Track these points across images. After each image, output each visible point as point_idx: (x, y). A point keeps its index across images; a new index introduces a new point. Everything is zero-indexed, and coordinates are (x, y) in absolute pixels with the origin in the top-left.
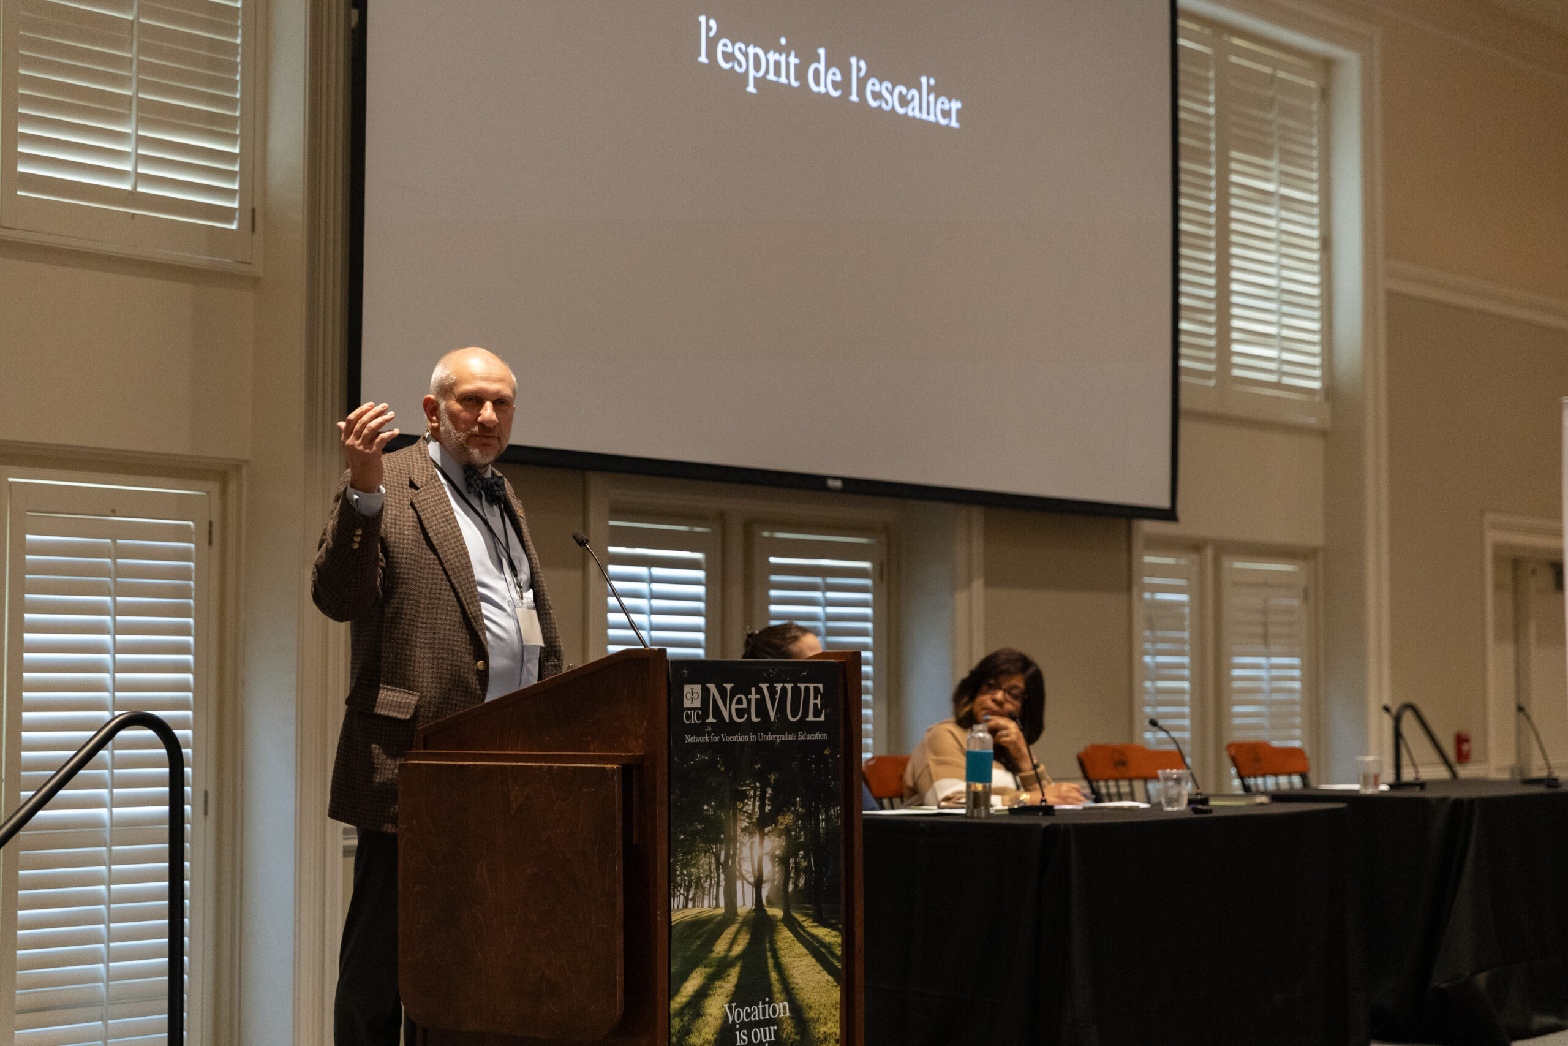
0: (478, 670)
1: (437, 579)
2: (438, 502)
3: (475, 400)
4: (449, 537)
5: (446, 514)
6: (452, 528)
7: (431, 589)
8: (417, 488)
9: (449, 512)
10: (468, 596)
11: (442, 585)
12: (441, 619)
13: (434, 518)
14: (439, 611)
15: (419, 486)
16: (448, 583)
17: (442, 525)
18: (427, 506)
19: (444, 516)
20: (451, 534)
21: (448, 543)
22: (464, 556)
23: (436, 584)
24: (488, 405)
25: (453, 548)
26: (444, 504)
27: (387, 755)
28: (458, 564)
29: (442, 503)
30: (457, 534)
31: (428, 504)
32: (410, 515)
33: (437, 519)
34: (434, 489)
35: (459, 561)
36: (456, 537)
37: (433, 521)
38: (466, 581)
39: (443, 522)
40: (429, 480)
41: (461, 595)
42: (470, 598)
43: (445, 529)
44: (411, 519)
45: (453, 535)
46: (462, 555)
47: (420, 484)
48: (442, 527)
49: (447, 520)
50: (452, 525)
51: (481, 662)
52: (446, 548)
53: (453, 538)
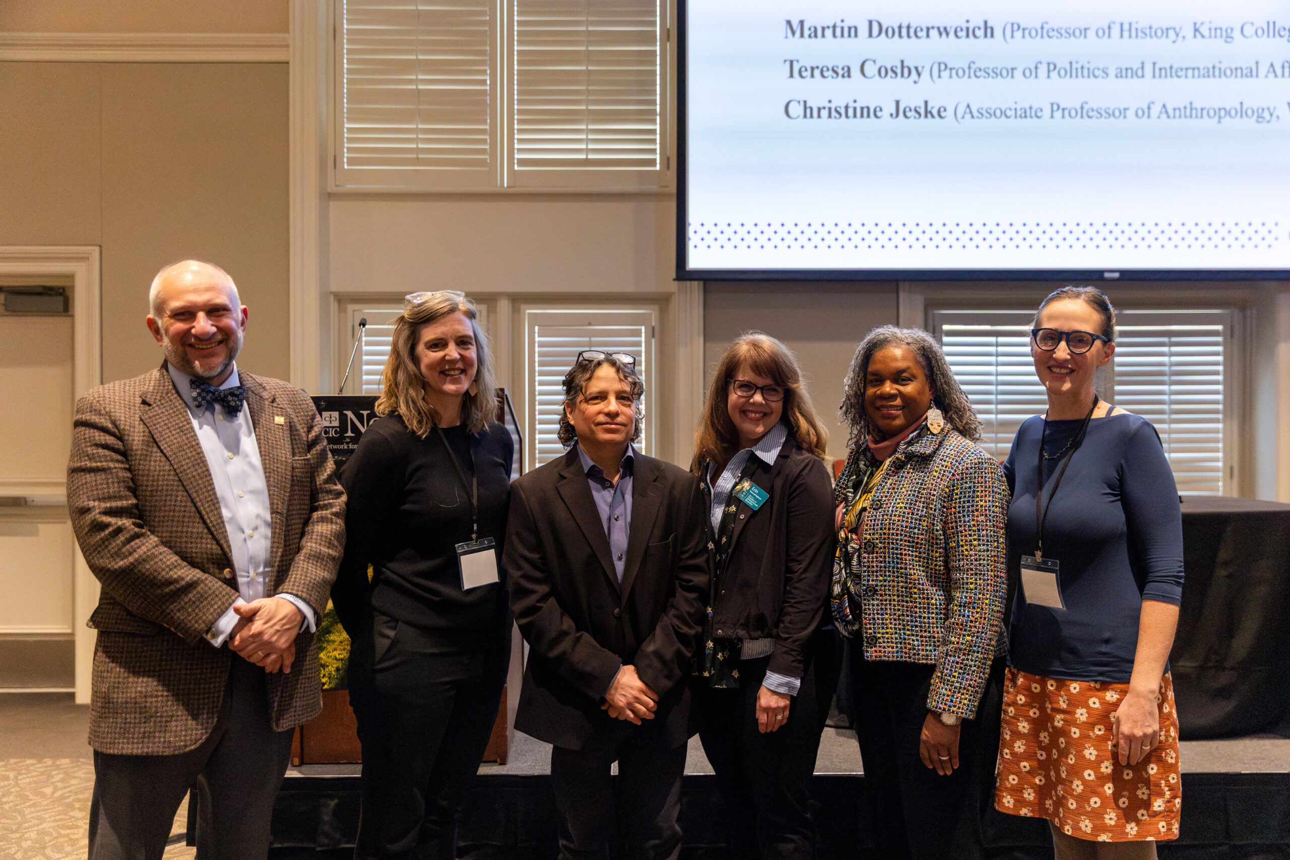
0: (225, 578)
1: (172, 490)
2: (173, 415)
3: (187, 314)
4: (185, 447)
5: (181, 425)
6: (187, 439)
7: (165, 501)
8: (149, 405)
9: (185, 423)
10: (206, 505)
11: (177, 496)
12: (177, 532)
13: (167, 431)
14: (175, 523)
15: (152, 403)
16: (185, 494)
17: (176, 436)
18: (160, 420)
19: (179, 428)
20: (186, 444)
21: (183, 453)
22: (201, 465)
23: (171, 495)
24: (201, 315)
25: (189, 458)
26: (180, 416)
27: (129, 672)
28: (195, 473)
29: (177, 415)
30: (194, 443)
31: (160, 418)
32: (141, 430)
33: (171, 432)
34: (170, 403)
35: (196, 470)
36: (193, 446)
37: (166, 434)
38: (204, 490)
39: (178, 433)
40: (164, 395)
41: (199, 504)
42: (209, 507)
43: (179, 440)
44: (142, 434)
45: (189, 445)
46: (198, 464)
47: (153, 400)
48: (176, 439)
49: (182, 431)
50: (189, 435)
51: (228, 570)
52: (181, 459)
53: (189, 448)
